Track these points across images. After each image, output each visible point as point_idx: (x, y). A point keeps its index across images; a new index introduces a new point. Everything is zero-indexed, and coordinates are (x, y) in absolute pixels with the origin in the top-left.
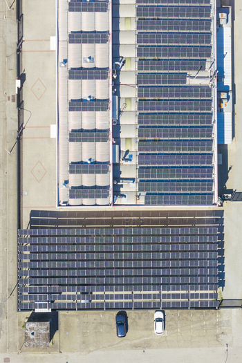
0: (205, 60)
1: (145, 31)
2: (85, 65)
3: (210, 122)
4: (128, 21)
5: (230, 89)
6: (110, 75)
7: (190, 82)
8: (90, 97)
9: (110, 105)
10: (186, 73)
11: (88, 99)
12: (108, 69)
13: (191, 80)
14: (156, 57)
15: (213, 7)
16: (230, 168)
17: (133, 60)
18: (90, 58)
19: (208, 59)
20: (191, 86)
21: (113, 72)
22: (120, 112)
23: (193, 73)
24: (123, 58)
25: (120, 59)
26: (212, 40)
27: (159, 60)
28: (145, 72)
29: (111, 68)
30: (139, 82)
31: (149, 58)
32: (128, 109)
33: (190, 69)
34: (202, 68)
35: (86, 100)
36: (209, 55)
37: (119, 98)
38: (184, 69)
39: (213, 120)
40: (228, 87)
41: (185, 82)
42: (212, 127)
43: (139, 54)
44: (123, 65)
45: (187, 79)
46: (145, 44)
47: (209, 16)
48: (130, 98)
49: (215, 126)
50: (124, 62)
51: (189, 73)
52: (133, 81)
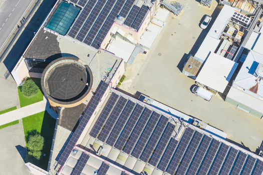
0: (169, 123)
1: (132, 150)
3: (210, 139)
4: (120, 157)
5: (192, 118)
7: (178, 138)
10: (172, 138)
14: (152, 151)
15: (138, 103)
16: (242, 143)
17: (147, 166)
19: (169, 121)
20: (182, 139)
23: (174, 134)
24: (142, 172)
26: (159, 113)
27: (155, 150)
28: (158, 162)
30: (163, 170)
31: (151, 156)
33: (170, 134)
34: (173, 127)
36: (167, 119)
38: (168, 138)
39: (210, 136)
40: (190, 119)
41: (177, 141)
42: (214, 139)
43: (145, 161)
45: (175, 139)
46: (141, 154)
47: (142, 107)
49: (214, 137)
50: (145, 173)
51: (172, 136)
52: (160, 173)
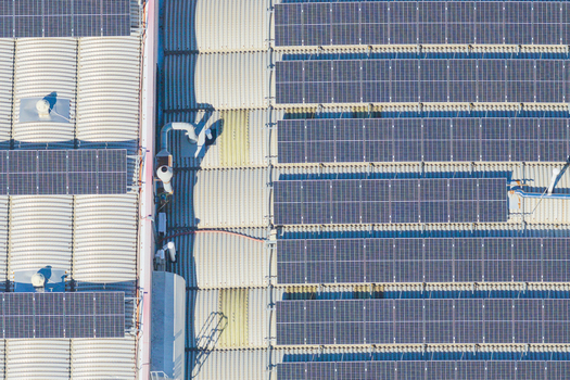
2: (27, 133)
6: (144, 173)
7: (527, 213)
8: (46, 272)
9: (143, 311)
10: (508, 175)
11: (37, 281)
12: (134, 146)
13: (531, 202)
17: (258, 121)
18: (51, 99)
21: (160, 162)
22: (192, 352)
23: (539, 174)
24: (209, 110)
25: (200, 116)
29: (147, 141)
30: (282, 215)
31: (332, 107)
32: (229, 338)
35: (30, 287)
37: (192, 289)
38: (496, 154)
41: (501, 212)
43: (283, 95)
44: (209, 143)
45: (514, 198)
48: (243, 291)
50: (216, 130)
51: (518, 171)
52: (256, 210)
